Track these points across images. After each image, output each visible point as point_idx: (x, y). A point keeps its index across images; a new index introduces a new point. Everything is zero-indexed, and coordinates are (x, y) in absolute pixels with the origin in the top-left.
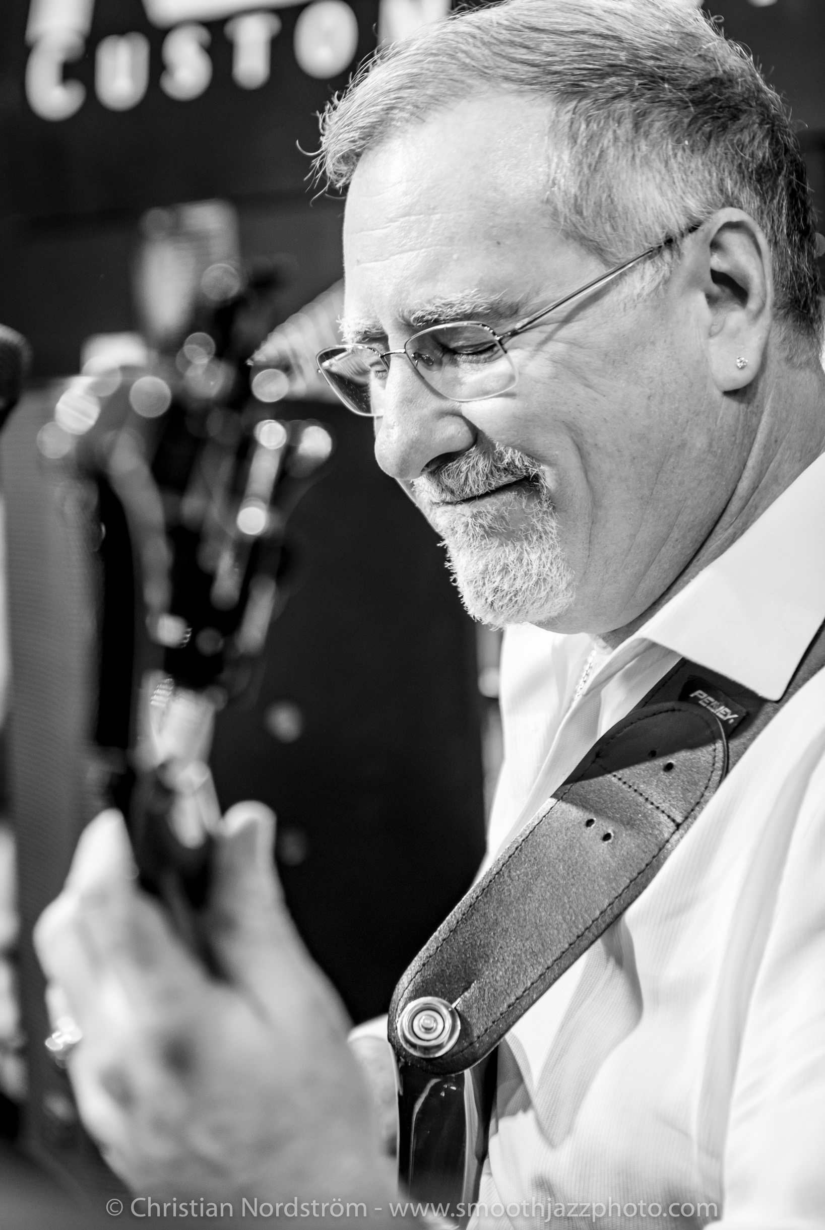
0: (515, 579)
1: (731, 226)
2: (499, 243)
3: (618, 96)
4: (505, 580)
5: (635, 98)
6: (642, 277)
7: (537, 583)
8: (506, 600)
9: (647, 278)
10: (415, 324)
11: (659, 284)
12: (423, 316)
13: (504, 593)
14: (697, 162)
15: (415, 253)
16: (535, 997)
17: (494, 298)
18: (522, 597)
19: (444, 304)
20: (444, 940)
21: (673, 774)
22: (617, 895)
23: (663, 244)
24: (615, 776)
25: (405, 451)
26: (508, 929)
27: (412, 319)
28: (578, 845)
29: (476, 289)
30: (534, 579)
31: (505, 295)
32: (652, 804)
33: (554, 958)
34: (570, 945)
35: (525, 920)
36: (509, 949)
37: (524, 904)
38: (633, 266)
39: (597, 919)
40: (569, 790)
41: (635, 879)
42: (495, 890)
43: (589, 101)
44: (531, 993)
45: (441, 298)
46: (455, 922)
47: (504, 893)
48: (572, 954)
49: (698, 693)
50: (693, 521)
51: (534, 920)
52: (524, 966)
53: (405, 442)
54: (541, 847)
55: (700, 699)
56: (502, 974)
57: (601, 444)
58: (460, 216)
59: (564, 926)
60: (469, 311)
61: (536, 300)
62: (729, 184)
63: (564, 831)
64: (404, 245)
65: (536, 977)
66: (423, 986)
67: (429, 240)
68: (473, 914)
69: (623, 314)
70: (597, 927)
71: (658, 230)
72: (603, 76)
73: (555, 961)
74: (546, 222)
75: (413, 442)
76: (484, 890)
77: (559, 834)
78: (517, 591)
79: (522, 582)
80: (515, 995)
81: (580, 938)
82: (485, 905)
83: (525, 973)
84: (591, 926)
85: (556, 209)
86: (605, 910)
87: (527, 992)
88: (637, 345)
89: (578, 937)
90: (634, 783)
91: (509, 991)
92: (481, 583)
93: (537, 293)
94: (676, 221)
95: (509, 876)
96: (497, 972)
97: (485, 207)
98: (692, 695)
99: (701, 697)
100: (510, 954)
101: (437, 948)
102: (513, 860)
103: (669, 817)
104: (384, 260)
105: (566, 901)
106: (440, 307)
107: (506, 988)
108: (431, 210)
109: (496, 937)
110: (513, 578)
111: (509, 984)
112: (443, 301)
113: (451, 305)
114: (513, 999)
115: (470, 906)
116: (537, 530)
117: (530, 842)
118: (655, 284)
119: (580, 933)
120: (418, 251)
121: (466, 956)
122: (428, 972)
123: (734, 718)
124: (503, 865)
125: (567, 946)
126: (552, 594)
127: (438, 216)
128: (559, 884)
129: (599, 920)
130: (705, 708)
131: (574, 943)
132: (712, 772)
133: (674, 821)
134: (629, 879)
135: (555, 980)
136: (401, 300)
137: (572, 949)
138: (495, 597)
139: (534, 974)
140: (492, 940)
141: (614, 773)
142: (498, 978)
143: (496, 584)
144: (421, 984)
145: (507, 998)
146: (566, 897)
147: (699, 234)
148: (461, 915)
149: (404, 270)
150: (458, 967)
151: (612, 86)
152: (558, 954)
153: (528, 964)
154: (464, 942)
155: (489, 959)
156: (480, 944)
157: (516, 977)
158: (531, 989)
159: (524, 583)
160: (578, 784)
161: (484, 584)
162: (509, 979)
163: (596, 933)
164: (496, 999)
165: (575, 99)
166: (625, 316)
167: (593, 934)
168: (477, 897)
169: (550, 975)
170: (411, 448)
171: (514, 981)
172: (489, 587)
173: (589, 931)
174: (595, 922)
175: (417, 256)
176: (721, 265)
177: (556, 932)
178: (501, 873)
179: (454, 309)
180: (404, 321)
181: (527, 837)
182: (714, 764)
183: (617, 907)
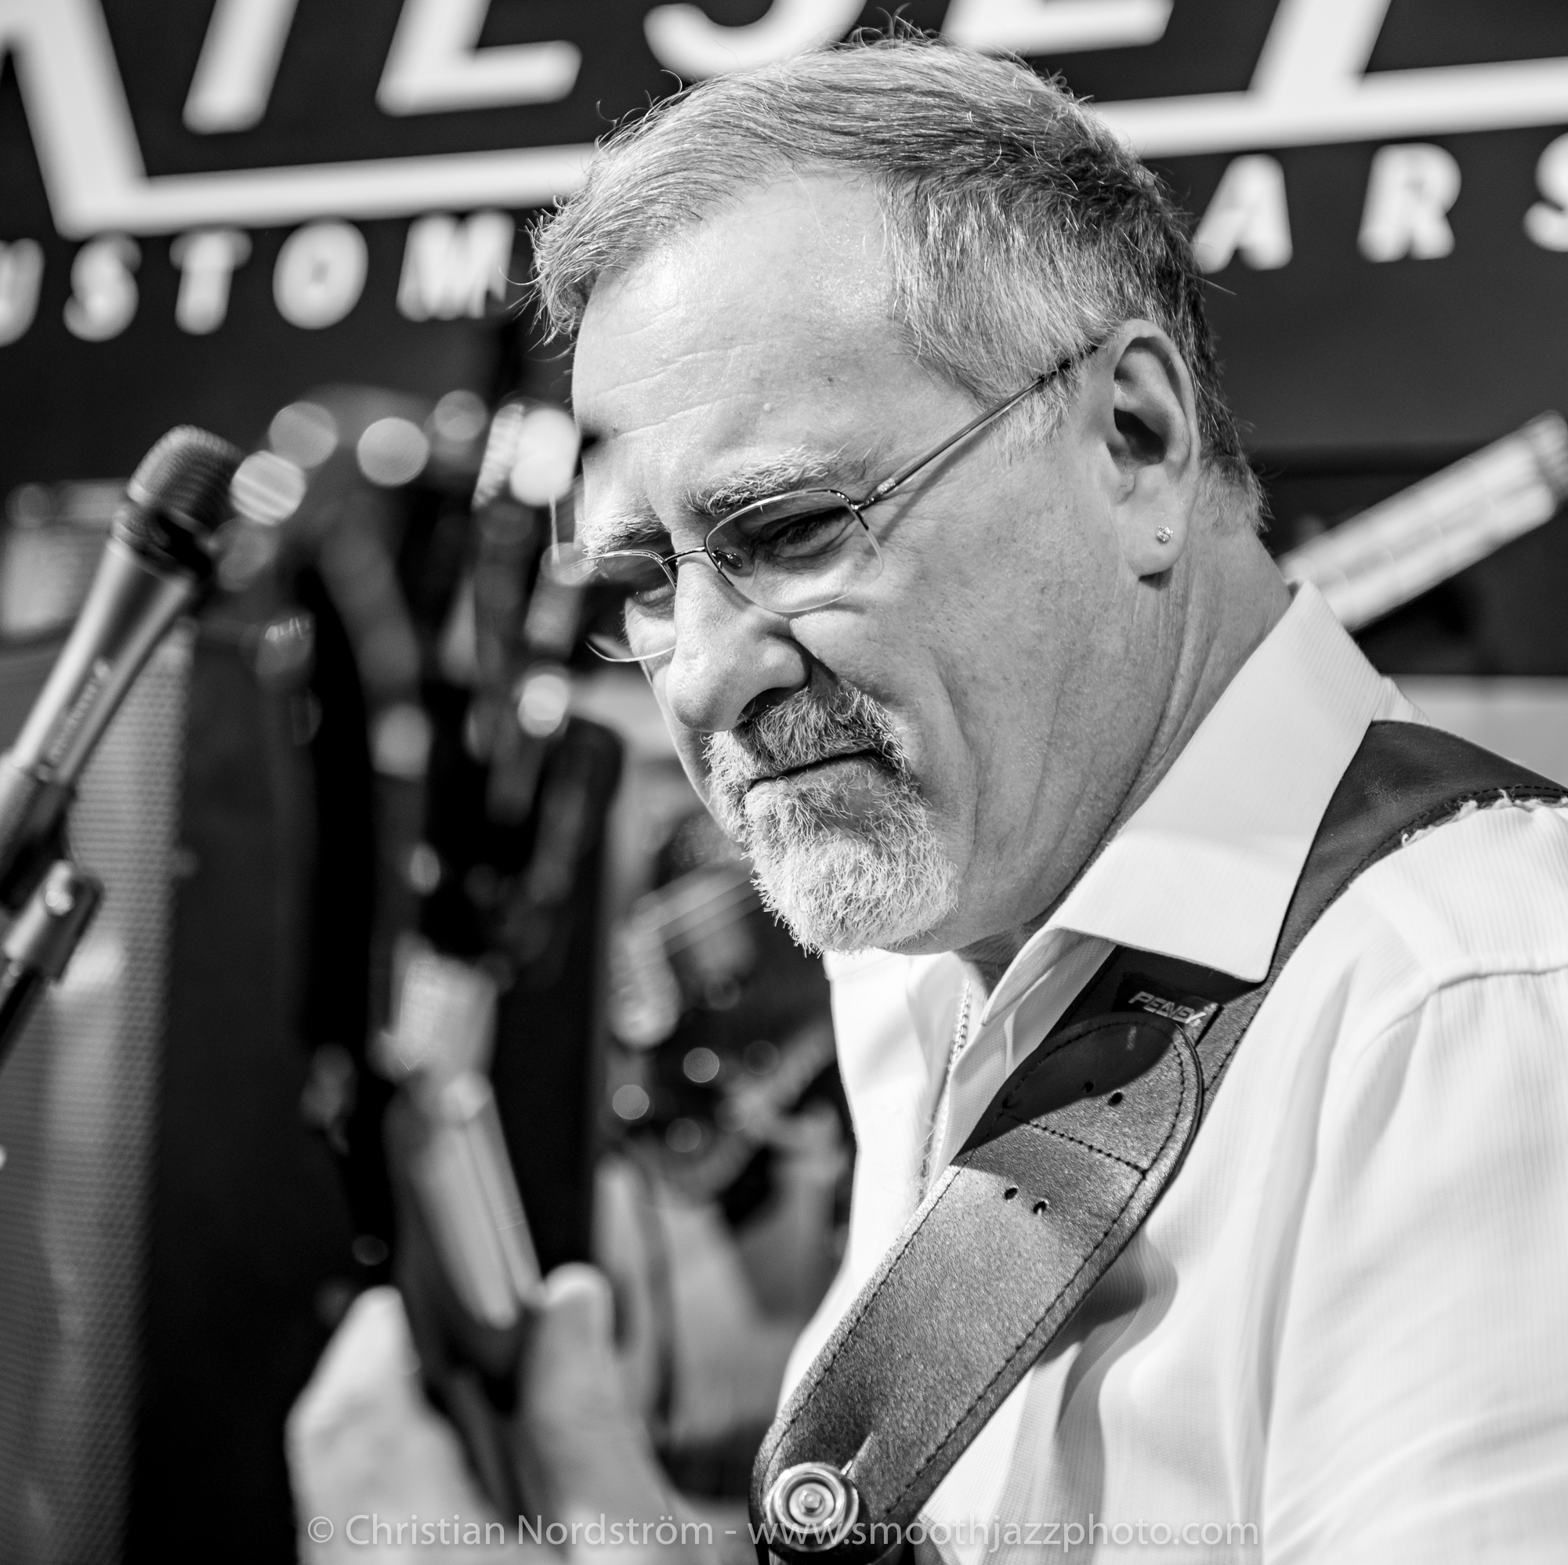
0: (874, 882)
1: (1141, 344)
2: (830, 380)
3: (972, 172)
4: (861, 884)
5: (997, 173)
6: (1031, 419)
7: (906, 885)
8: (864, 914)
9: (1038, 419)
10: (712, 512)
11: (1053, 427)
12: (727, 497)
13: (861, 903)
14: (1090, 256)
15: (708, 407)
16: (965, 1443)
17: (828, 457)
18: (886, 906)
19: (757, 474)
20: (817, 1384)
21: (1123, 1106)
22: (1066, 1282)
23: (1057, 370)
24: (1037, 1126)
25: (717, 688)
26: (910, 1355)
27: (709, 504)
28: (998, 1226)
29: (803, 446)
30: (902, 881)
31: (844, 452)
32: (1100, 1151)
33: (986, 1383)
34: (1008, 1361)
35: (935, 1338)
36: (916, 1382)
37: (929, 1317)
38: (1018, 403)
39: (1043, 1319)
40: (970, 1158)
41: (1090, 1256)
42: (883, 1305)
43: (935, 179)
44: (959, 1436)
45: (753, 466)
46: (830, 1357)
47: (898, 1308)
48: (1012, 1373)
49: (1141, 996)
50: (1115, 763)
51: (947, 1337)
52: (943, 1401)
53: (716, 675)
54: (942, 1238)
55: (1144, 1004)
56: (912, 1418)
57: (980, 675)
58: (771, 346)
59: (995, 1337)
60: (795, 479)
61: (889, 458)
62: (1129, 290)
63: (973, 1212)
64: (688, 397)
65: (962, 1414)
66: (795, 1451)
67: (727, 386)
68: (855, 1342)
69: (1008, 468)
70: (1044, 1330)
71: (1047, 349)
72: (949, 145)
73: (989, 1386)
74: (894, 345)
75: (728, 674)
76: (866, 1307)
77: (966, 1216)
78: (878, 899)
79: (884, 887)
80: (934, 1442)
81: (1021, 1350)
82: (871, 1328)
83: (945, 1410)
84: (1034, 1330)
85: (908, 325)
86: (1053, 1305)
87: (953, 1436)
88: (1030, 513)
89: (1018, 1348)
90: (1066, 1131)
91: (924, 1439)
92: (826, 893)
93: (890, 448)
94: (1072, 338)
95: (902, 1284)
96: (903, 1416)
97: (807, 329)
98: (1131, 1001)
99: (1146, 1001)
100: (919, 1388)
101: (809, 1396)
102: (903, 1263)
103: (1128, 1164)
104: (657, 423)
105: (993, 1302)
106: (752, 478)
107: (919, 1436)
108: (729, 341)
109: (894, 1369)
110: (871, 881)
111: (922, 1429)
112: (756, 469)
113: (767, 472)
114: (932, 1448)
115: (850, 1332)
116: (894, 818)
117: (926, 1233)
118: (1048, 427)
119: (1020, 1343)
120: (711, 405)
121: (852, 1399)
122: (802, 1430)
123: (1201, 1018)
124: (890, 1271)
125: (1003, 1363)
126: (929, 899)
127: (738, 349)
128: (978, 1282)
129: (1047, 1320)
130: (1154, 1014)
131: (1013, 1357)
132: (1182, 1093)
133: (1136, 1167)
134: (1083, 1256)
135: (992, 1412)
136: (689, 479)
137: (1012, 1366)
138: (847, 910)
139: (957, 1411)
140: (890, 1374)
141: (1035, 1123)
142: (906, 1424)
143: (848, 891)
144: (793, 1448)
145: (924, 1449)
146: (991, 1298)
147: (1100, 356)
148: (838, 1347)
149: (691, 434)
150: (844, 1417)
151: (961, 158)
152: (992, 1375)
153: (948, 1397)
154: (848, 1383)
155: (888, 1400)
156: (872, 1382)
157: (932, 1418)
158: (958, 1432)
159: (888, 887)
160: (985, 1148)
161: (830, 892)
162: (922, 1423)
163: (1045, 1339)
164: (906, 1453)
165: (912, 178)
166: (1011, 471)
167: (1041, 1341)
168: (858, 1319)
169: (983, 1409)
170: (726, 682)
171: (931, 1424)
172: (838, 898)
173: (1034, 1338)
174: (1041, 1324)
175: (710, 411)
176: (1128, 401)
177: (983, 1348)
178: (889, 1281)
179: (773, 478)
180: (696, 508)
181: (919, 1229)
182: (1183, 1083)
183: (1071, 1299)
